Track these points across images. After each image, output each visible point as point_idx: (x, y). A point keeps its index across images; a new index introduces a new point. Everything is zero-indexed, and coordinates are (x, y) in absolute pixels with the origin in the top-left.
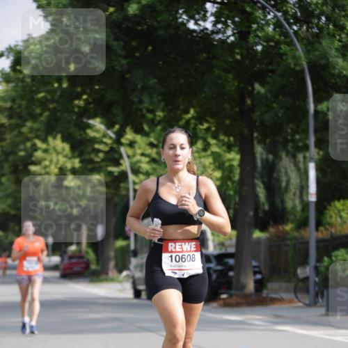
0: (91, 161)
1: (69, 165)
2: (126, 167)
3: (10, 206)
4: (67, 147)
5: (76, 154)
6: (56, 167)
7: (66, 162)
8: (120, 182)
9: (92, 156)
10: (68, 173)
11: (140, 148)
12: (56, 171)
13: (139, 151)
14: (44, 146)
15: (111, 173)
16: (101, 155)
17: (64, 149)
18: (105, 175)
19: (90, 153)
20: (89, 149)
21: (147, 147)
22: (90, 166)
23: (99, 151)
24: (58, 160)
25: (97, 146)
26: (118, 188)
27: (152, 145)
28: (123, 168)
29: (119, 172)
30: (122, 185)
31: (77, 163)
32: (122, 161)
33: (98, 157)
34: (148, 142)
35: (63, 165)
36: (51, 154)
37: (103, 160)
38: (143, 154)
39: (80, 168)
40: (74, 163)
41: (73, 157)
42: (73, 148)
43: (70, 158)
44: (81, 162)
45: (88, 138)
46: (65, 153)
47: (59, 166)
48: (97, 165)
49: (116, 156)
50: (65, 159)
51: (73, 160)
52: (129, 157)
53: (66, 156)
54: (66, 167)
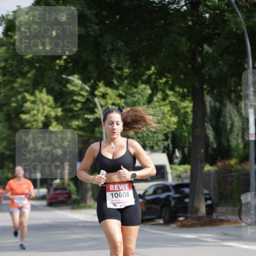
0: (71, 110)
1: (53, 114)
2: (100, 114)
3: (5, 148)
4: (51, 99)
5: (59, 104)
6: (42, 115)
7: (51, 111)
8: (95, 126)
9: (72, 106)
10: (53, 120)
11: (111, 99)
12: (43, 118)
13: (110, 102)
14: (32, 98)
15: (87, 120)
16: (79, 105)
17: (48, 101)
18: (83, 121)
19: (70, 104)
20: (69, 100)
21: (117, 98)
22: (70, 114)
23: (77, 102)
24: (44, 110)
25: (75, 98)
26: (93, 132)
27: (120, 96)
28: (97, 115)
29: (94, 119)
30: (97, 129)
31: (59, 112)
32: (96, 110)
33: (77, 107)
34: (117, 94)
35: (48, 113)
36: (38, 105)
37: (80, 109)
38: (113, 104)
39: (62, 115)
40: (57, 112)
41: (56, 107)
42: (56, 100)
43: (54, 108)
44: (62, 111)
45: (68, 91)
46: (49, 104)
47: (45, 114)
48: (76, 113)
49: (91, 105)
50: (50, 109)
51: (56, 109)
52: (102, 106)
53: (50, 106)
54: (51, 115)
